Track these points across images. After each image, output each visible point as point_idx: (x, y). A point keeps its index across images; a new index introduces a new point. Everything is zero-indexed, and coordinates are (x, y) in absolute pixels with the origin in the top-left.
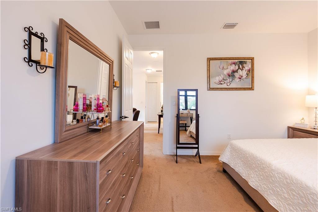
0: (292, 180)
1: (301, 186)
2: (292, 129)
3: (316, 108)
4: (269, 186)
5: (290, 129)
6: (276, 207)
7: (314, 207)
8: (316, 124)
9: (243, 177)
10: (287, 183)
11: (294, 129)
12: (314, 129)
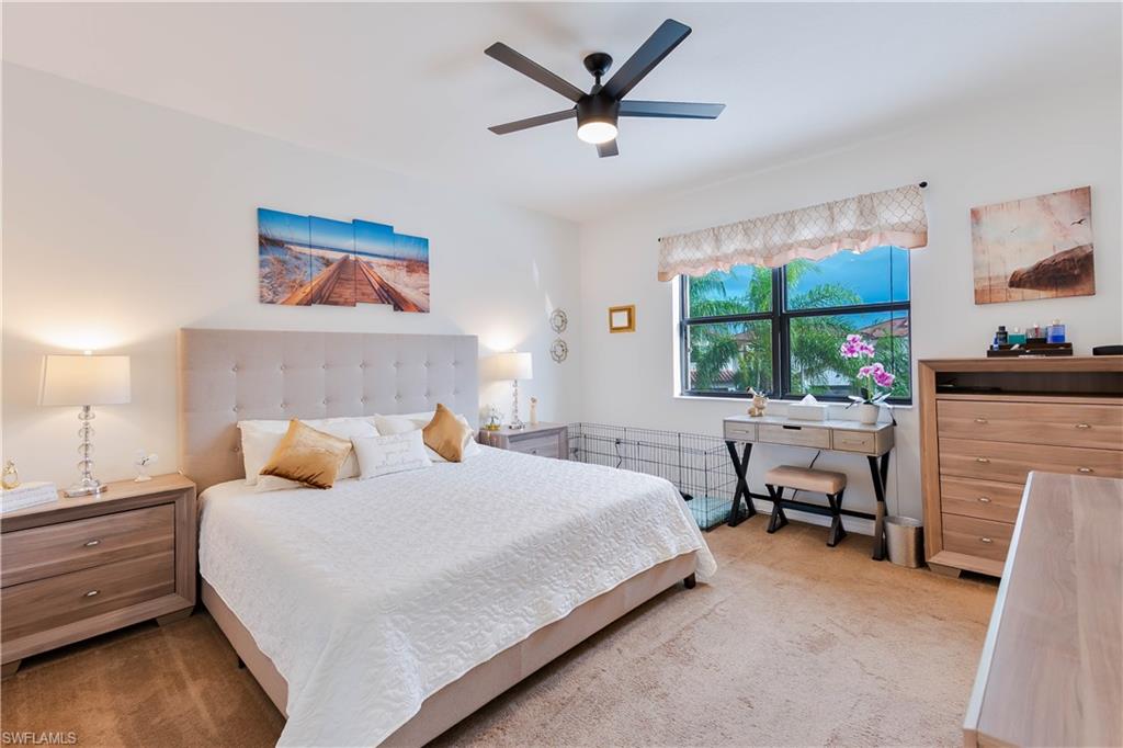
8: (87, 474)
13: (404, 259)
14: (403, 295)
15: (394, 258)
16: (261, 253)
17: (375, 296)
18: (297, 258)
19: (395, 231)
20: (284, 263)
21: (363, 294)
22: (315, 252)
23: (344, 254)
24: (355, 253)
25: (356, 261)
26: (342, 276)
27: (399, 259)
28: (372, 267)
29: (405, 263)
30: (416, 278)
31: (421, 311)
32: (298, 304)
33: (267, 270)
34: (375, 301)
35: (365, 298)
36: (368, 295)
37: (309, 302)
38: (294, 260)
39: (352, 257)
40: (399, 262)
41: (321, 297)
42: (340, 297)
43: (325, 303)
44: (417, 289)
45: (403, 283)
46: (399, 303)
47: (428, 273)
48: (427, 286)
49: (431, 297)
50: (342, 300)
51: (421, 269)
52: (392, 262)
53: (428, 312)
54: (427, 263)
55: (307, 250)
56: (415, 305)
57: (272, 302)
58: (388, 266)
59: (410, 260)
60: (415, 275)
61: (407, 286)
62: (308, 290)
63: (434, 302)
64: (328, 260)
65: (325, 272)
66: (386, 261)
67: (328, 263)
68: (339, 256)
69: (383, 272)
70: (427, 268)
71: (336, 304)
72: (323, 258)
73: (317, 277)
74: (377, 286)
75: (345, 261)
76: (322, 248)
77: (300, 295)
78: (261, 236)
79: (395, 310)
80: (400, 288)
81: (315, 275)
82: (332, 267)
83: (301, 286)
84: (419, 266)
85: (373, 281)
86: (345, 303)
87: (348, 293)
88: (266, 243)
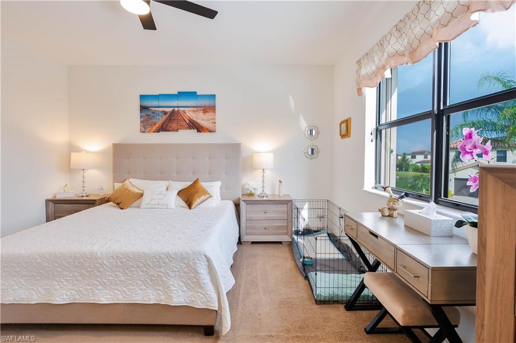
0: (128, 257)
1: (140, 256)
2: (52, 202)
3: (83, 170)
4: (95, 282)
5: (50, 203)
6: (111, 301)
7: (154, 269)
8: (83, 190)
9: (33, 303)
10: (122, 263)
11: (56, 202)
12: (83, 196)
13: (202, 107)
14: (201, 124)
15: (197, 107)
16: (141, 113)
17: (187, 126)
18: (153, 113)
19: (198, 94)
20: (148, 115)
21: (181, 126)
22: (161, 109)
23: (172, 109)
24: (178, 107)
25: (178, 111)
26: (172, 118)
27: (199, 107)
28: (185, 113)
29: (202, 109)
30: (209, 115)
31: (210, 131)
32: (154, 132)
33: (142, 119)
34: (187, 128)
35: (182, 127)
36: (183, 126)
37: (158, 131)
38: (152, 114)
39: (176, 109)
40: (199, 109)
41: (163, 128)
42: (171, 127)
43: (164, 131)
44: (209, 120)
45: (201, 118)
46: (199, 129)
47: (215, 113)
48: (215, 119)
49: (217, 125)
50: (171, 129)
51: (211, 110)
52: (196, 109)
53: (215, 132)
54: (215, 107)
55: (157, 109)
56: (208, 129)
57: (144, 132)
58: (193, 111)
59: (205, 107)
60: (208, 114)
61: (203, 120)
62: (157, 126)
63: (218, 127)
64: (166, 112)
65: (165, 117)
66: (192, 109)
67: (165, 113)
68: (170, 110)
69: (190, 114)
70: (215, 109)
71: (169, 131)
72: (164, 111)
73: (161, 120)
74: (187, 121)
75: (173, 112)
76: (163, 107)
77: (155, 128)
78: (141, 106)
79: (197, 132)
80: (199, 121)
81: (160, 119)
82: (167, 115)
83: (155, 124)
84: (211, 109)
85: (186, 119)
86: (173, 130)
87: (174, 126)
88: (143, 108)
